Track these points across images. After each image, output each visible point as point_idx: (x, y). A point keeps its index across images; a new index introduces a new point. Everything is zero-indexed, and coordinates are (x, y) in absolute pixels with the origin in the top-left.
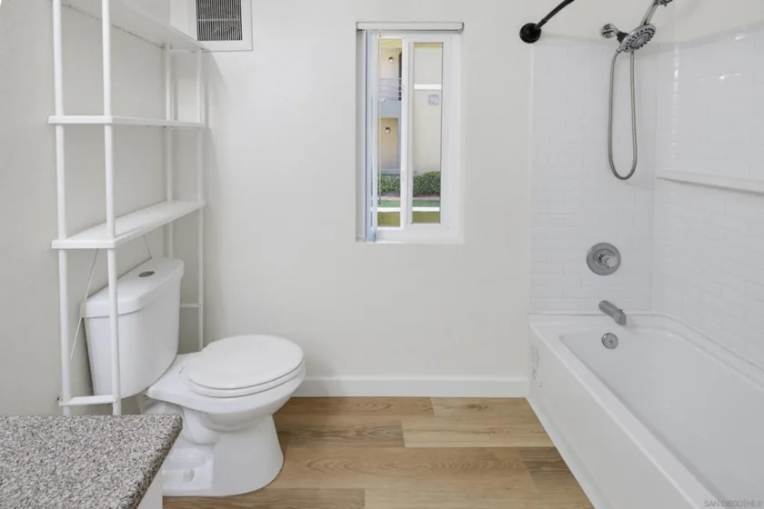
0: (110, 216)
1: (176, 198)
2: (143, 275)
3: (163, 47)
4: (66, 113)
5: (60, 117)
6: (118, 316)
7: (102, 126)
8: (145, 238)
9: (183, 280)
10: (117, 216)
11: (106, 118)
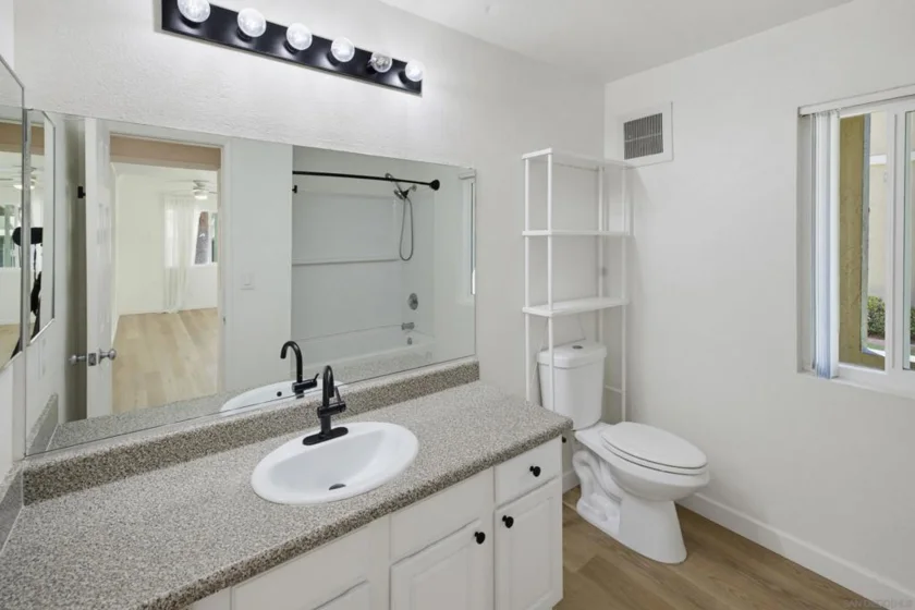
0: (550, 301)
1: (606, 294)
2: (575, 347)
3: (597, 170)
4: (531, 229)
5: (527, 232)
6: (554, 367)
7: (546, 237)
8: (579, 316)
9: (606, 359)
10: (553, 301)
11: (548, 232)
